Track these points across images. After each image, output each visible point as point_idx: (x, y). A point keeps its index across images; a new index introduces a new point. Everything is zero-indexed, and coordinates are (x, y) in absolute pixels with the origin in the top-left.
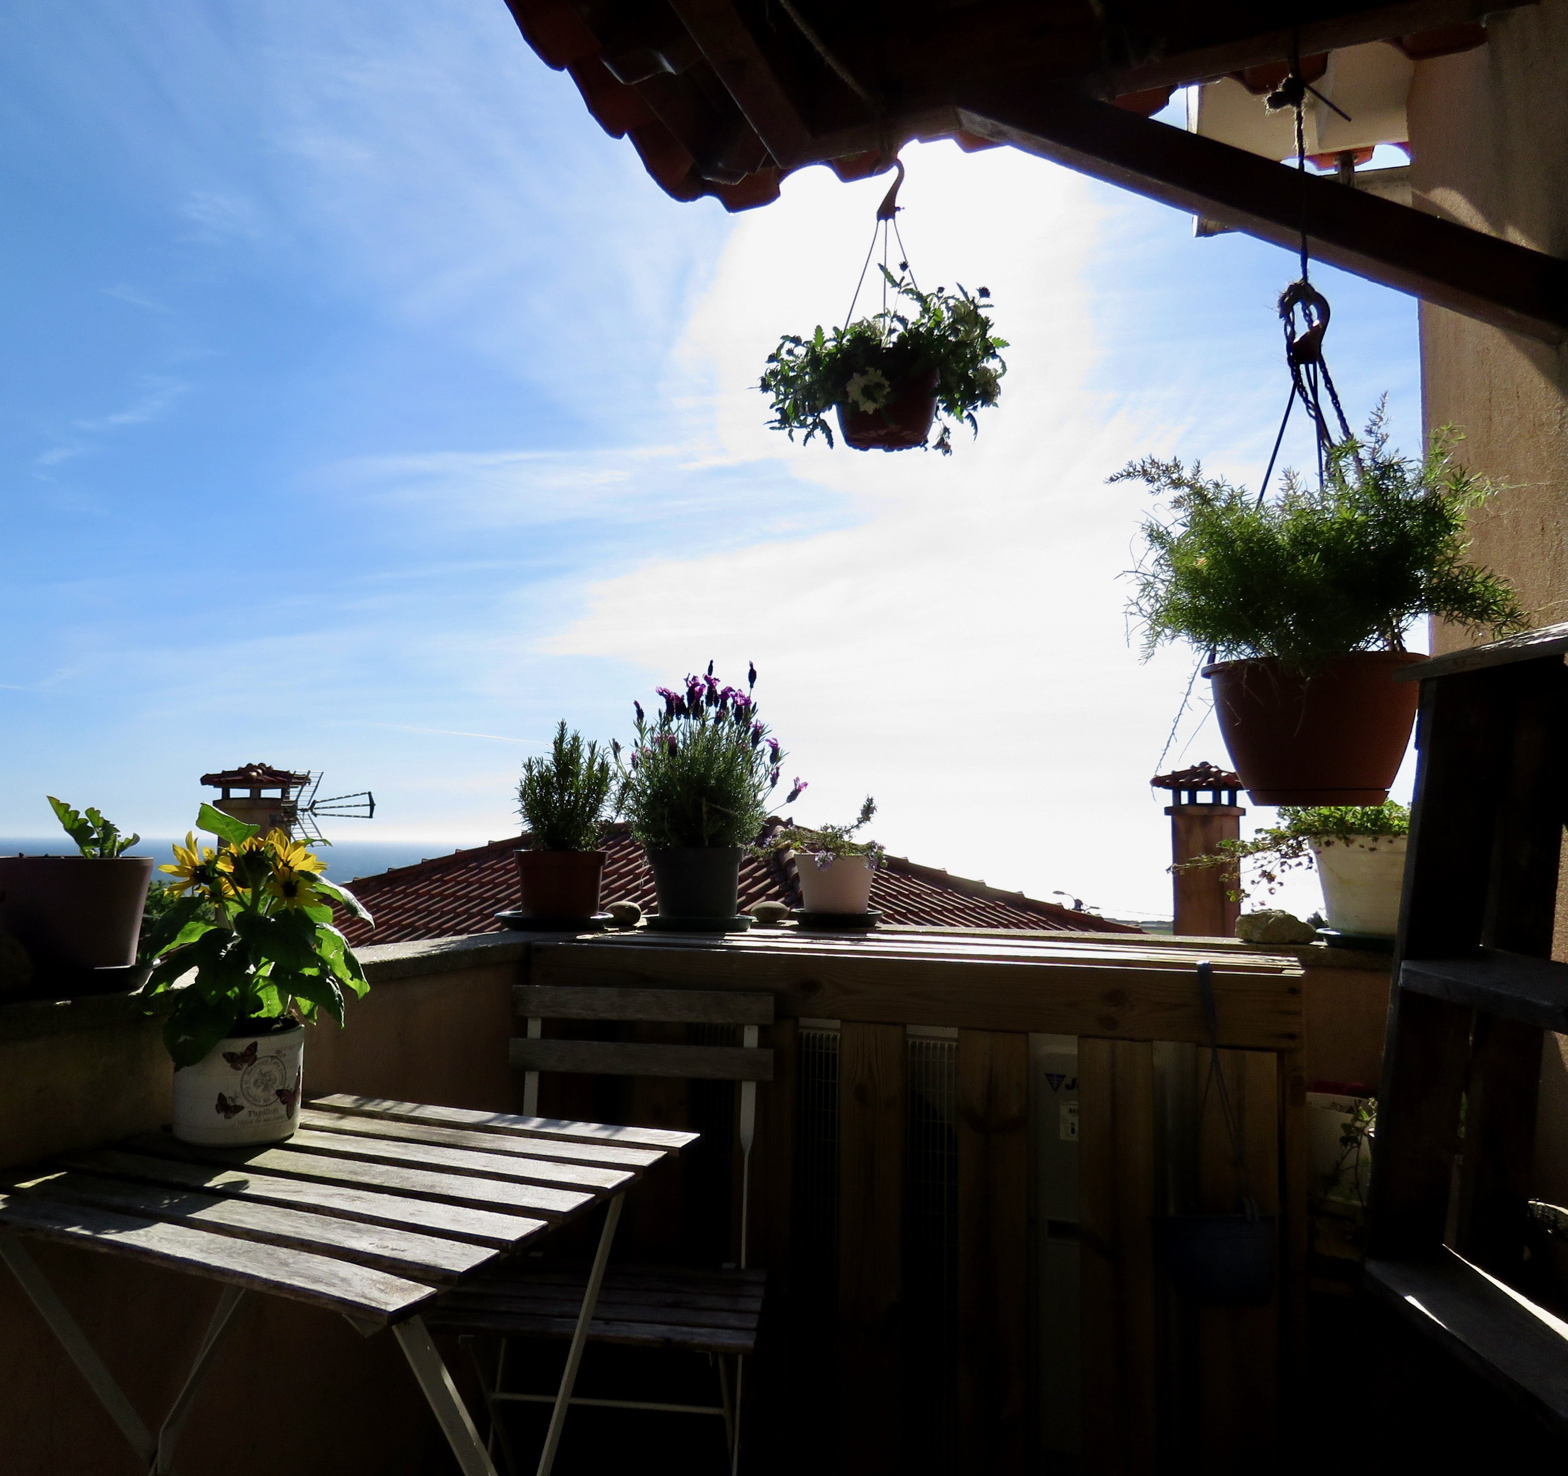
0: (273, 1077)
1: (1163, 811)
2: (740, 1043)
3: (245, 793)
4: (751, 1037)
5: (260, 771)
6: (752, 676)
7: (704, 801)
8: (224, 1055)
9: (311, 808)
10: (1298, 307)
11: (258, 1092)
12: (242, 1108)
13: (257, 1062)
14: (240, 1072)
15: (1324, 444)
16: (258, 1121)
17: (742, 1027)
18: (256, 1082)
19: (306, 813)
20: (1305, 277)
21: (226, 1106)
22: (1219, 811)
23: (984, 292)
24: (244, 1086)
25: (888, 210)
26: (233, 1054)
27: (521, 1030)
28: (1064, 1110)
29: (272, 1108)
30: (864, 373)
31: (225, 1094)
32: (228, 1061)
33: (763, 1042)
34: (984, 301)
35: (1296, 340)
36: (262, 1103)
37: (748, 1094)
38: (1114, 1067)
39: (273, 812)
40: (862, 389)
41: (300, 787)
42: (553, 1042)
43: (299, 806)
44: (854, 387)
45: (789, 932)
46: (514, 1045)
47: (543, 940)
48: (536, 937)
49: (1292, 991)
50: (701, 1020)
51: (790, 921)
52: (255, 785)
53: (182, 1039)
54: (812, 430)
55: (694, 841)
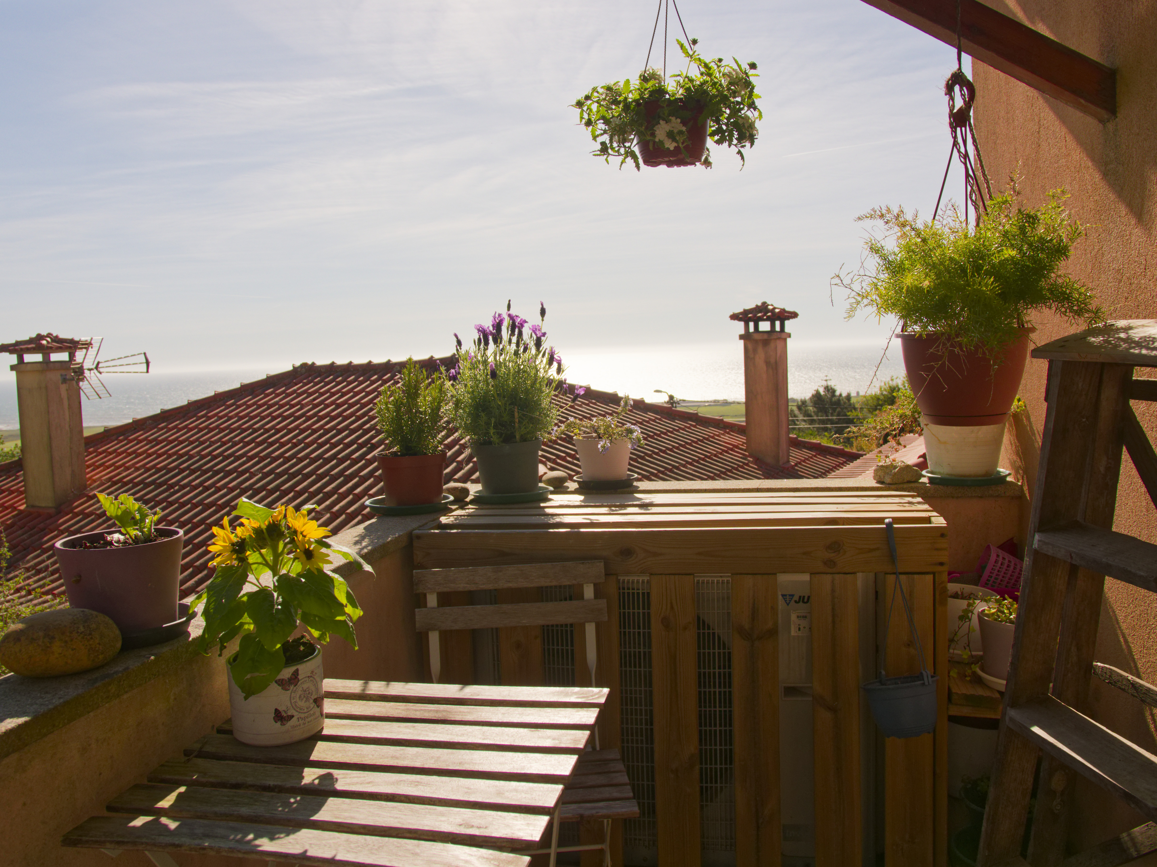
0: (310, 691)
1: (738, 337)
2: (582, 598)
3: (38, 357)
4: (589, 592)
5: (49, 339)
6: (543, 312)
7: (517, 411)
8: (276, 682)
9: (97, 368)
10: (957, 88)
11: (301, 704)
12: (293, 716)
13: (300, 683)
14: (289, 692)
15: (969, 181)
16: (304, 724)
17: (581, 585)
18: (300, 697)
19: (92, 372)
20: (960, 68)
21: (280, 717)
22: (774, 336)
23: (752, 67)
24: (293, 701)
26: (283, 680)
29: (312, 712)
30: (667, 121)
31: (280, 709)
32: (279, 685)
33: (598, 594)
34: (751, 72)
35: (955, 111)
36: (306, 710)
37: (590, 630)
38: (833, 591)
39: (64, 372)
40: (667, 133)
41: (85, 351)
42: (447, 609)
43: (86, 366)
44: (661, 131)
45: (578, 499)
46: (419, 614)
47: (415, 525)
48: (411, 524)
49: (942, 535)
50: (554, 583)
51: (572, 486)
52: (46, 351)
53: (248, 676)
54: (625, 158)
55: (509, 438)
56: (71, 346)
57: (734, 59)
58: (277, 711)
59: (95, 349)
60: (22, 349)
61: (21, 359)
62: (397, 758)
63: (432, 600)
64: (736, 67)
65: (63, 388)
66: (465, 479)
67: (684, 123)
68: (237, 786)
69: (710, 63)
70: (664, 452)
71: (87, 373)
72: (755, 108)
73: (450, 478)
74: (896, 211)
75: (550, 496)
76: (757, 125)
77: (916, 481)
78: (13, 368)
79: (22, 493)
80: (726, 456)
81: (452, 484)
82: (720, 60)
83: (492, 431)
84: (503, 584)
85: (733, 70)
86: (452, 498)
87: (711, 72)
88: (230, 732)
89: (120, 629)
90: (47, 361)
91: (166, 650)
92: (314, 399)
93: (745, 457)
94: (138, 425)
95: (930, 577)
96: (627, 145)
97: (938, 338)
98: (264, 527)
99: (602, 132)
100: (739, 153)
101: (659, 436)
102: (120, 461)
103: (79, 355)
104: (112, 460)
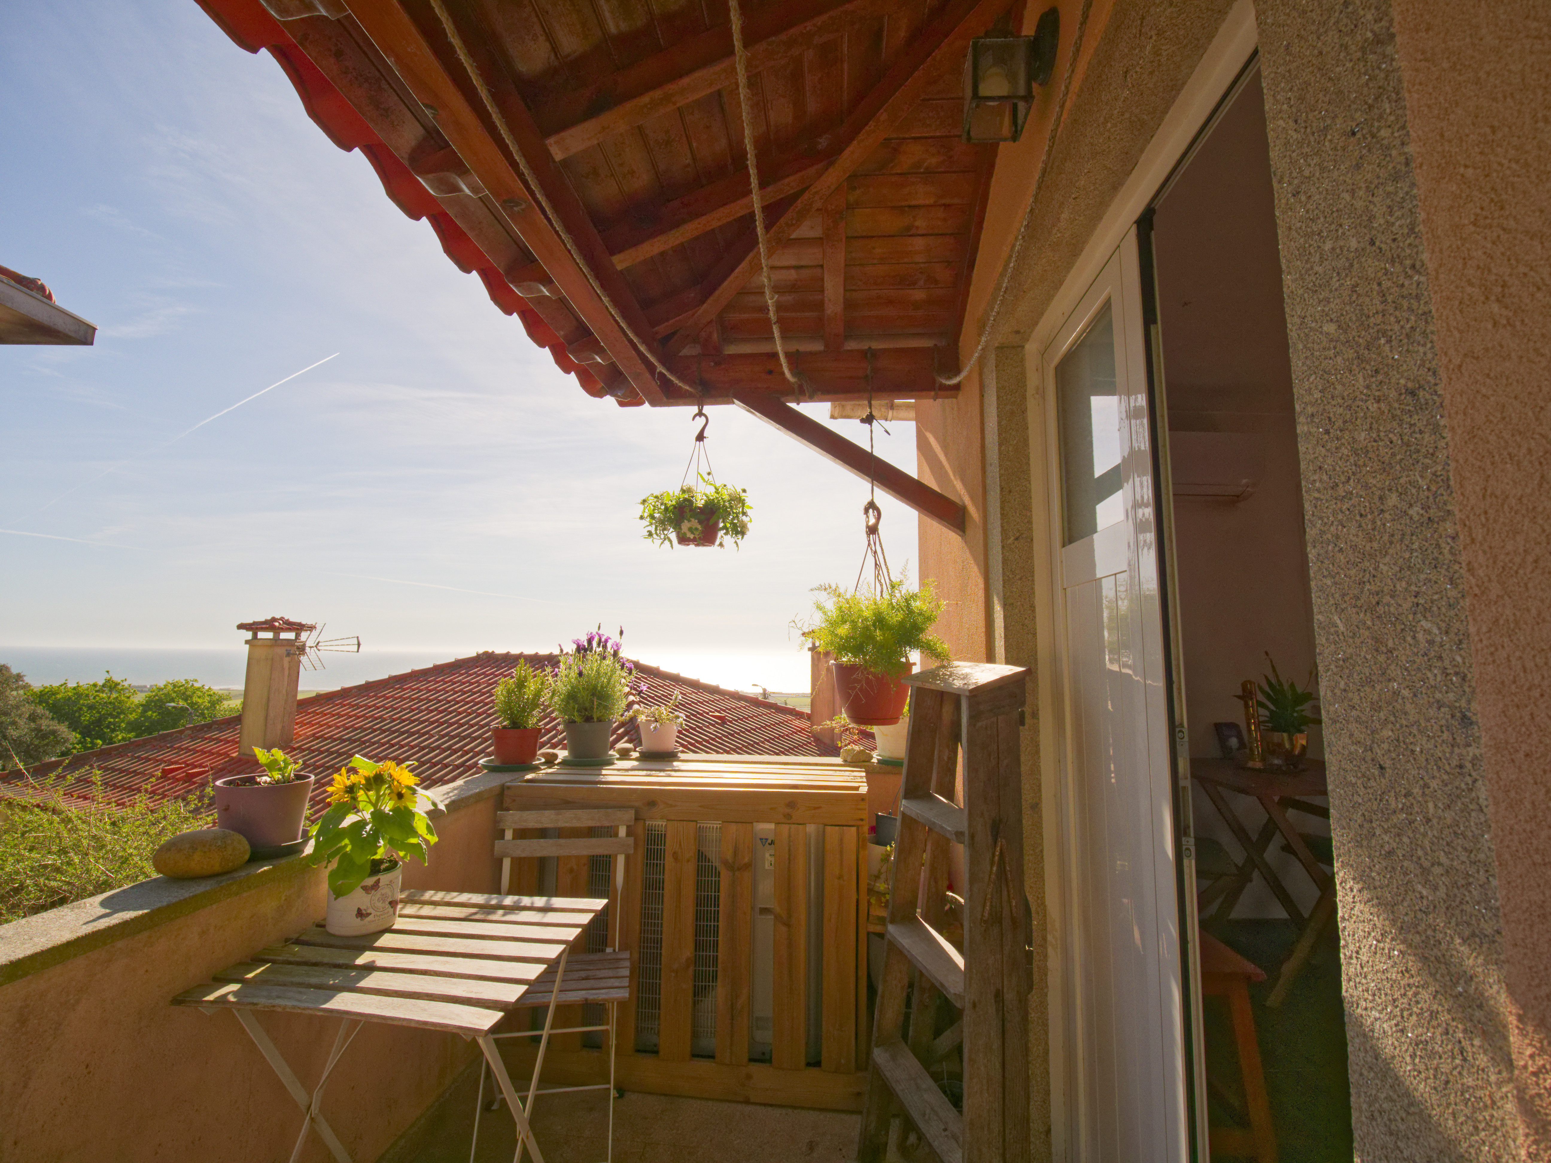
0: (387, 897)
1: (808, 649)
2: (616, 835)
3: (269, 635)
4: (622, 832)
5: (281, 622)
6: (621, 633)
7: (595, 700)
8: (361, 887)
9: (316, 646)
10: (871, 511)
11: (380, 904)
12: (371, 914)
13: (379, 888)
14: (370, 895)
16: (379, 920)
17: (618, 827)
18: (378, 899)
19: (312, 649)
20: (873, 497)
21: (360, 914)
23: (744, 491)
24: (372, 902)
25: (700, 437)
26: (367, 886)
27: (501, 835)
28: (767, 855)
29: (386, 911)
30: (689, 521)
31: (362, 908)
32: (363, 889)
33: (629, 834)
34: (744, 494)
35: (869, 526)
36: (382, 910)
37: (621, 860)
38: (790, 836)
39: (288, 648)
40: (688, 528)
41: (309, 632)
42: (518, 842)
43: (308, 644)
44: (685, 526)
45: (635, 763)
46: (498, 844)
47: (508, 779)
48: (505, 778)
49: (863, 800)
50: (598, 824)
51: (635, 755)
52: (277, 630)
53: (340, 883)
54: (664, 540)
55: (588, 719)
56: (298, 628)
57: (733, 485)
58: (359, 910)
59: (318, 630)
60: (257, 628)
61: (255, 636)
62: (439, 945)
63: (509, 835)
64: (734, 490)
65: (286, 660)
66: (554, 746)
67: (700, 522)
68: (315, 964)
69: (719, 487)
70: (749, 731)
71: (308, 650)
72: (747, 515)
73: (543, 745)
74: (834, 587)
75: (616, 762)
76: (749, 525)
77: (869, 761)
78: (247, 642)
79: (237, 743)
80: (796, 737)
81: (543, 751)
82: (725, 486)
83: (576, 713)
84: (561, 824)
85: (733, 492)
86: (543, 760)
87: (719, 492)
88: (323, 926)
89: (251, 846)
90: (276, 639)
91: (283, 862)
92: (490, 679)
94: (345, 693)
95: (854, 829)
96: (666, 532)
97: (858, 668)
98: (372, 775)
99: (650, 524)
100: (736, 542)
101: (746, 719)
102: (324, 720)
103: (304, 635)
104: (318, 719)
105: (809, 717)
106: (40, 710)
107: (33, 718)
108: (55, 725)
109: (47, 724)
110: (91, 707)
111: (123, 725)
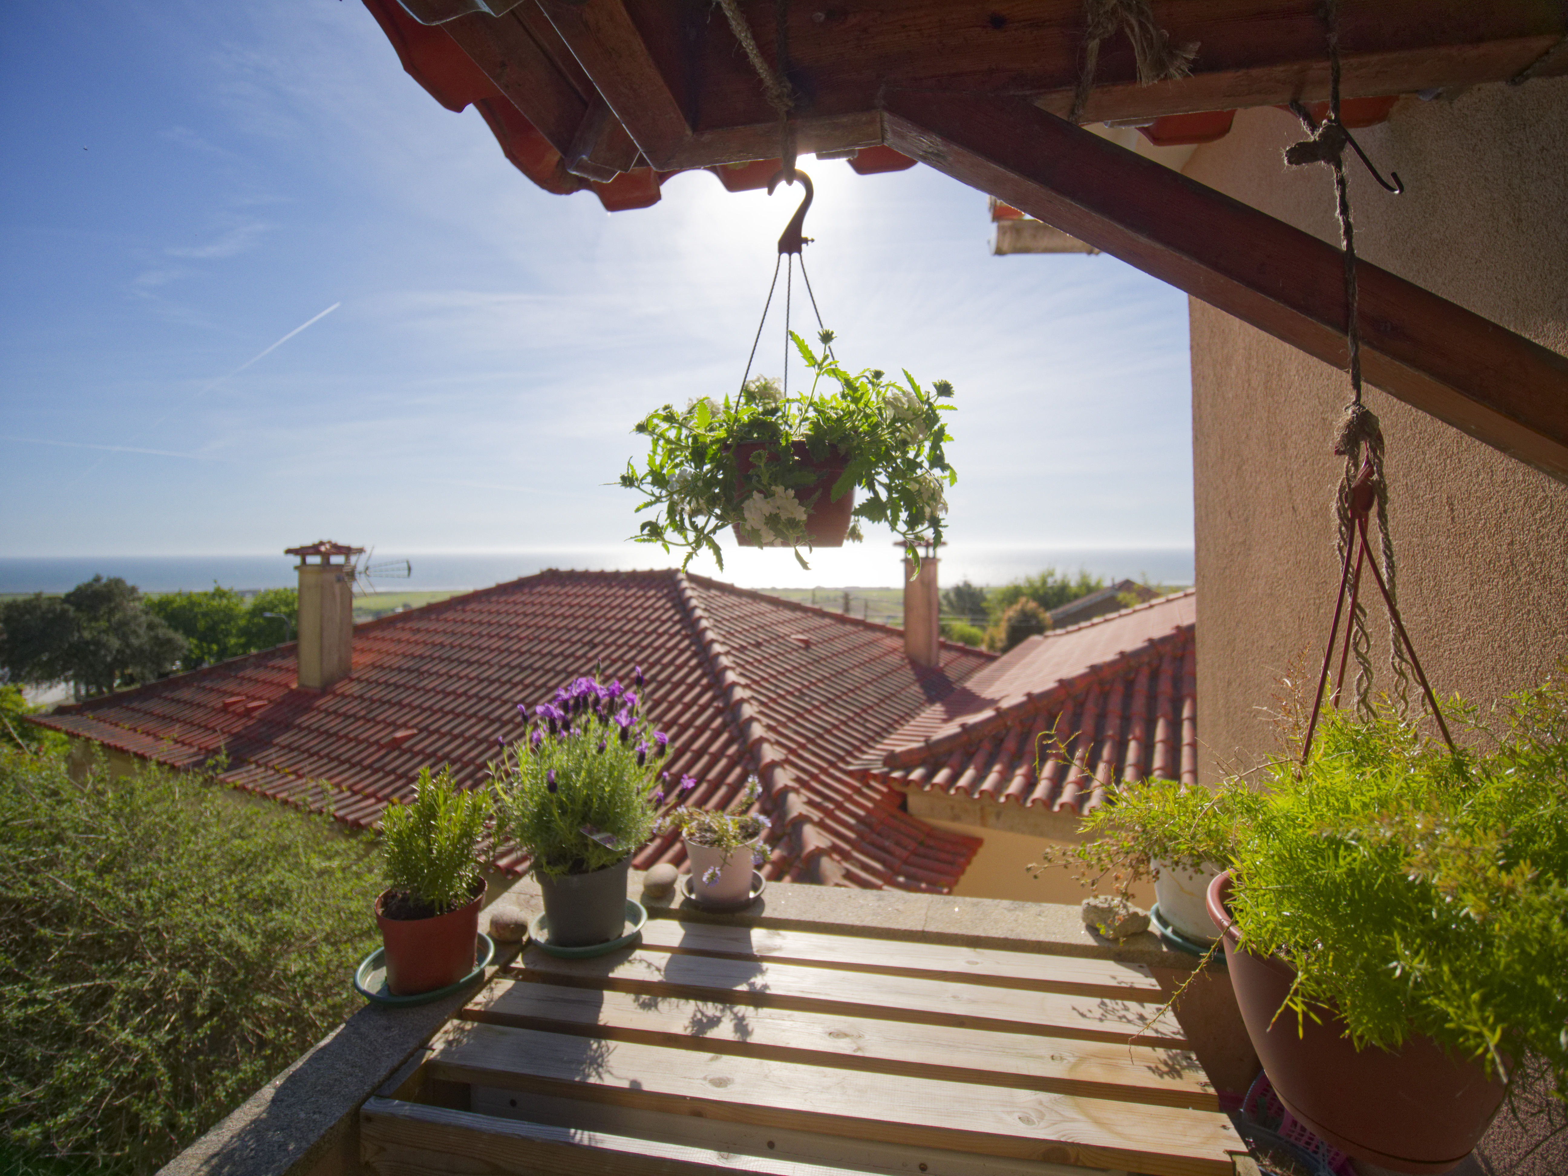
3: (319, 560)
5: (328, 545)
19: (361, 574)
22: (928, 561)
23: (944, 389)
25: (792, 241)
39: (338, 574)
40: (766, 518)
41: (358, 556)
43: (357, 569)
44: (754, 514)
52: (324, 555)
54: (695, 550)
56: (347, 551)
57: (906, 373)
59: (367, 554)
60: (305, 553)
61: (304, 561)
64: (908, 388)
65: (337, 588)
67: (801, 500)
69: (857, 378)
71: (357, 576)
72: (945, 467)
82: (878, 375)
85: (904, 393)
87: (858, 394)
90: (325, 564)
93: (903, 659)
99: (653, 499)
102: (385, 646)
103: (353, 559)
104: (378, 645)
105: (901, 634)
106: (157, 620)
107: (151, 626)
108: (171, 634)
109: (165, 632)
110: (205, 615)
111: (234, 631)
